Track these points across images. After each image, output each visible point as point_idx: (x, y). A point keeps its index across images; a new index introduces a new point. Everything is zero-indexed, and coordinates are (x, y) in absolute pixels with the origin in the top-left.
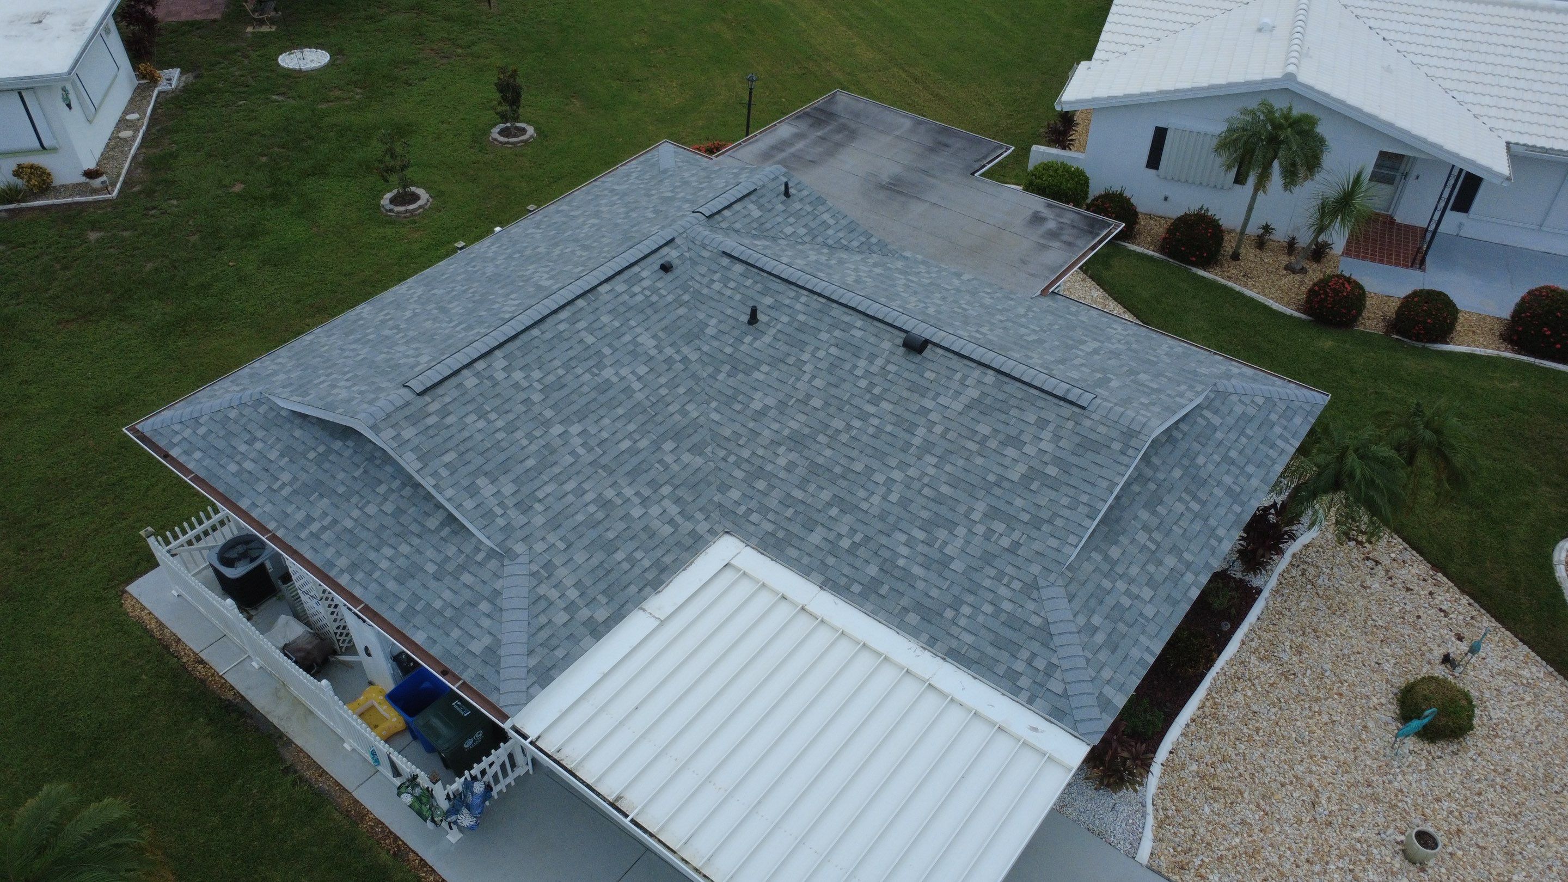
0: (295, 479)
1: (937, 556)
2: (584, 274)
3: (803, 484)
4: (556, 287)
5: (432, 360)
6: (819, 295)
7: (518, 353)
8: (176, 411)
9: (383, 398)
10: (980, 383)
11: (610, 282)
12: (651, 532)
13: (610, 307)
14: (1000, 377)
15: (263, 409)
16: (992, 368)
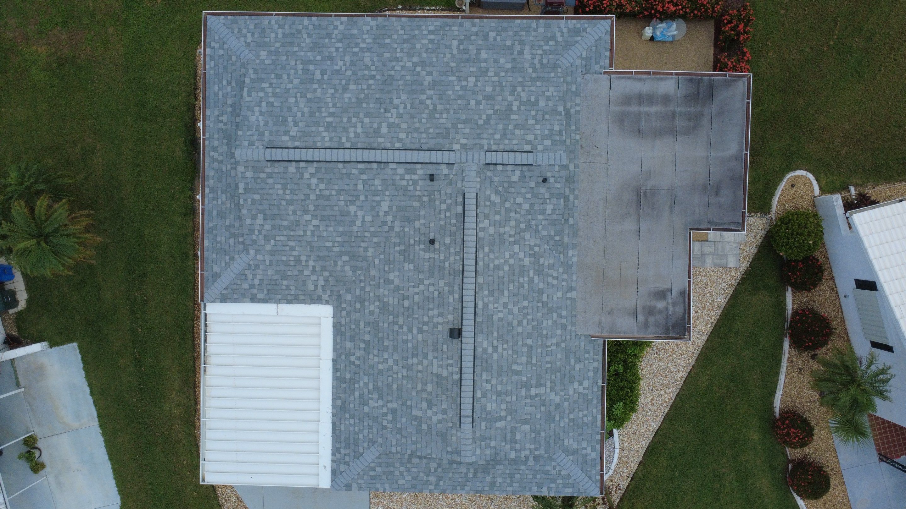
2: (398, 145)
3: (367, 324)
4: (380, 140)
5: (293, 138)
6: (463, 265)
7: (323, 170)
8: (224, 24)
9: (255, 147)
10: (452, 373)
11: (399, 164)
12: (304, 283)
13: (386, 177)
14: (459, 382)
15: (243, 71)
16: (461, 375)
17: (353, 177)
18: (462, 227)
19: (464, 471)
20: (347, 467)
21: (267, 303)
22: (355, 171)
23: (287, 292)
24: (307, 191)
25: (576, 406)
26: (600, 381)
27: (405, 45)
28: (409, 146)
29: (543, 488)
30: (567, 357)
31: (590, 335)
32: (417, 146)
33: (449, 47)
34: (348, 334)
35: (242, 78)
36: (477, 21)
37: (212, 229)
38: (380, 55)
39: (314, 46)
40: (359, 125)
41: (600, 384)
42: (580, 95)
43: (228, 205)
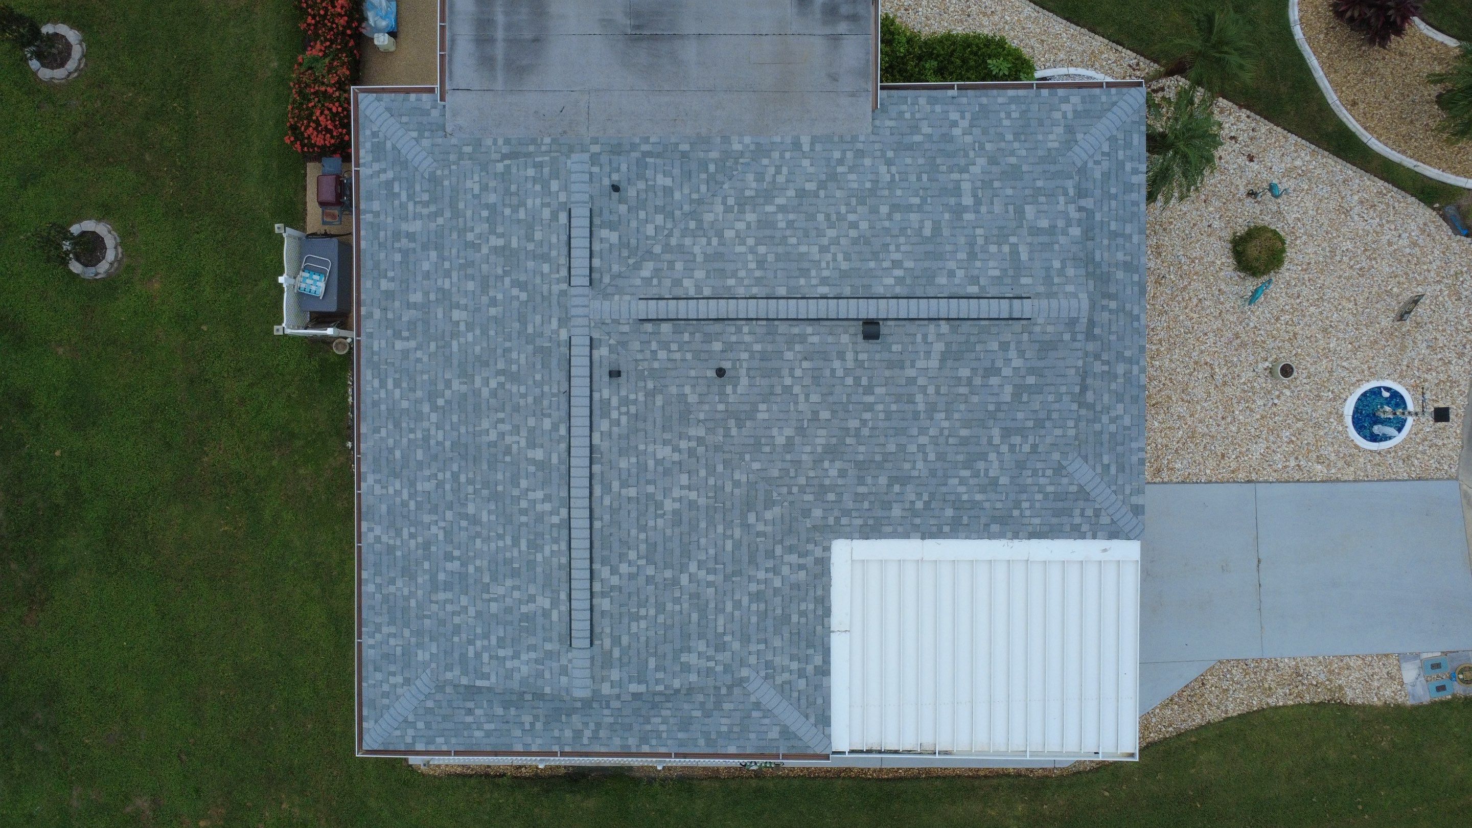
0: (536, 717)
1: (987, 481)
2: (563, 431)
3: (861, 481)
4: (555, 459)
5: (555, 603)
6: (757, 319)
7: (606, 553)
8: (376, 722)
9: (570, 666)
10: (939, 336)
11: (594, 429)
12: (796, 586)
13: (615, 450)
14: (952, 322)
15: (449, 689)
16: (942, 319)
17: (616, 505)
18: (694, 322)
19: (1106, 315)
20: (1103, 513)
21: (829, 649)
22: (607, 501)
23: (811, 616)
24: (641, 580)
25: (992, 131)
26: (950, 93)
27: (404, 425)
28: (563, 413)
29: (1133, 181)
30: (910, 147)
31: (873, 111)
32: (563, 399)
33: (406, 353)
34: (879, 513)
35: (462, 690)
36: (363, 310)
37: (709, 742)
38: (420, 465)
39: (408, 573)
40: (531, 495)
41: (954, 92)
42: (479, 140)
43: (668, 713)
